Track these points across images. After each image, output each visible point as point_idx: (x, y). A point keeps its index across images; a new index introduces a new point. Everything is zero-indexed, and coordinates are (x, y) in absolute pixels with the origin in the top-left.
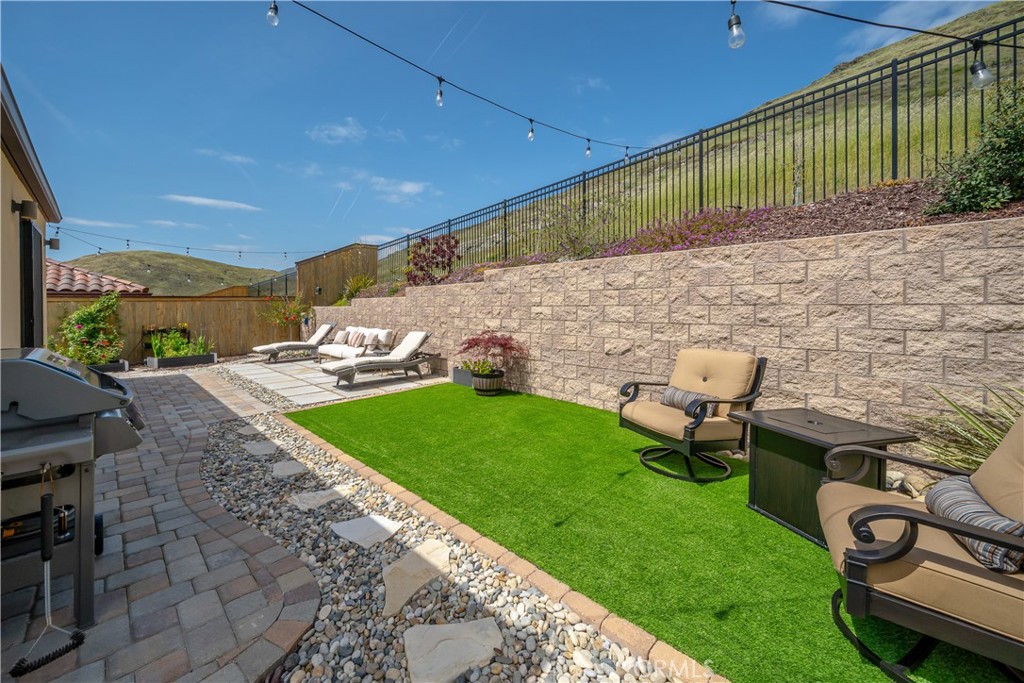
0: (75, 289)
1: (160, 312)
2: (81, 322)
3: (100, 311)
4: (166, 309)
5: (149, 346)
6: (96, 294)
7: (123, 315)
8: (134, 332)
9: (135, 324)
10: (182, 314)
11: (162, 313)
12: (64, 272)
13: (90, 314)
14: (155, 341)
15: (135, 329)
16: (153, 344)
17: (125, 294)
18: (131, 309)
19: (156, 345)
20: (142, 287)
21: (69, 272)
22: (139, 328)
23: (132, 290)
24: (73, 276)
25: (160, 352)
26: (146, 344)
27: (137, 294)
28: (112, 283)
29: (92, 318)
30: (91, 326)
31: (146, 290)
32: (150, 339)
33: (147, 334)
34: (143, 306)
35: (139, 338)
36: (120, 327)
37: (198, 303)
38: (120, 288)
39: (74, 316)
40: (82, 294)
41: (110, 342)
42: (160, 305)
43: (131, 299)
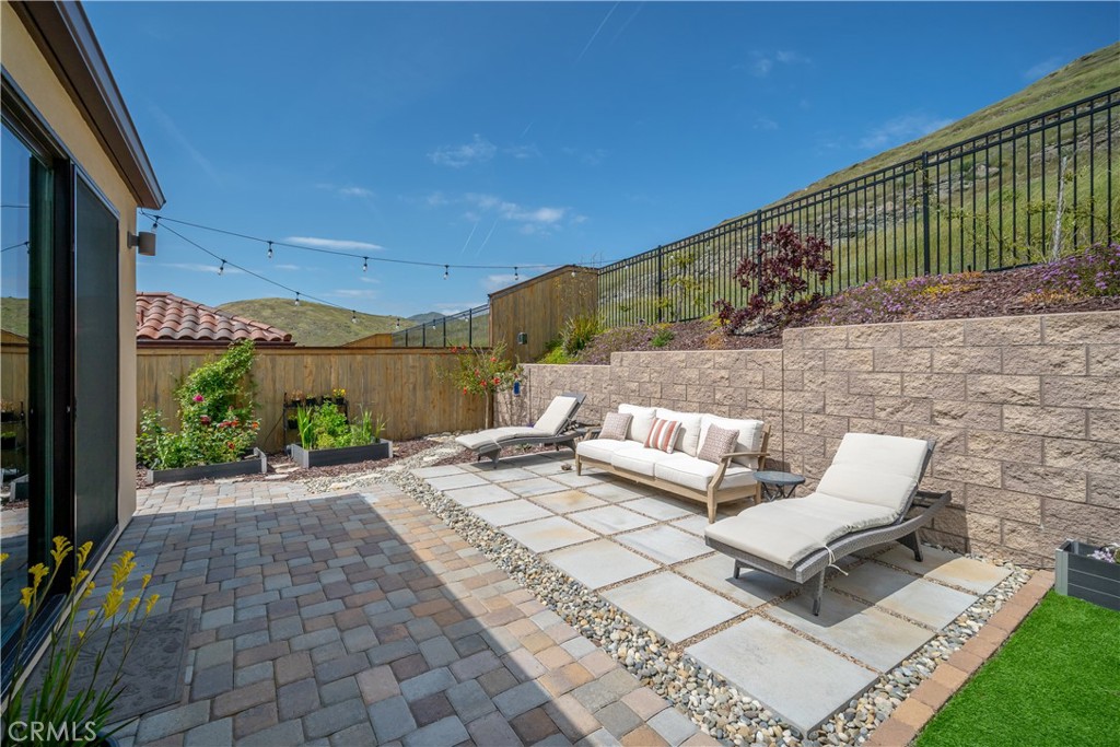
0: (198, 336)
1: (308, 370)
2: (205, 386)
3: (228, 370)
4: (317, 367)
5: (293, 425)
6: (223, 343)
7: (259, 375)
8: (274, 403)
9: (275, 391)
10: (337, 376)
11: (311, 372)
12: (187, 311)
13: (217, 374)
14: (302, 418)
15: (274, 398)
16: (301, 423)
17: (261, 343)
18: (269, 365)
19: (304, 425)
20: (283, 334)
21: (192, 312)
22: (280, 397)
23: (270, 337)
24: (198, 318)
25: (311, 439)
26: (289, 422)
27: (276, 344)
28: (245, 328)
29: (219, 381)
30: (219, 393)
31: (288, 337)
32: (296, 414)
33: (294, 405)
34: (285, 362)
35: (280, 410)
36: (255, 394)
37: (359, 357)
38: (255, 334)
39: (194, 379)
40: (206, 343)
41: (242, 419)
42: (309, 360)
43: (269, 351)
